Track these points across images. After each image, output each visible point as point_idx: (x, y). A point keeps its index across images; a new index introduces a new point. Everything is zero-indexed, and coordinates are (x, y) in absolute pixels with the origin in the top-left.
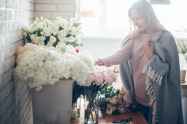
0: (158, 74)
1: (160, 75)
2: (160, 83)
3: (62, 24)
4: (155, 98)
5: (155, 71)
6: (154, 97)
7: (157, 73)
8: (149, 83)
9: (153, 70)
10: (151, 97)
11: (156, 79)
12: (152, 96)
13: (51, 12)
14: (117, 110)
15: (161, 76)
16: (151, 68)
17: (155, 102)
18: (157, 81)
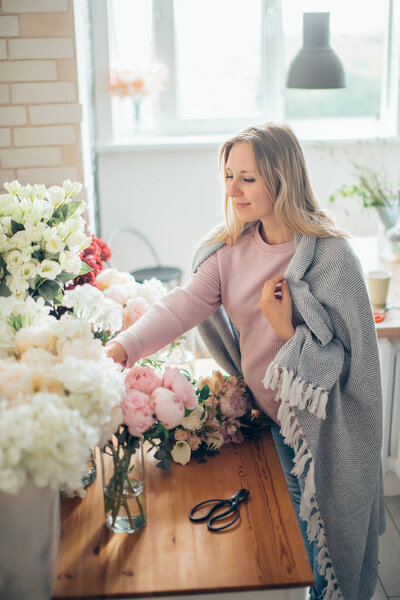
0: (315, 388)
1: (319, 389)
2: (322, 414)
3: (20, 213)
4: (309, 455)
5: (303, 382)
6: (306, 452)
7: (311, 386)
8: (288, 413)
9: (298, 379)
10: (295, 450)
11: (308, 403)
12: (300, 447)
13: (12, 128)
14: (204, 444)
15: (322, 392)
16: (292, 374)
17: (312, 464)
18: (311, 410)
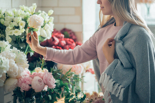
0: (119, 86)
1: (121, 86)
2: (121, 98)
5: (114, 82)
7: (118, 84)
8: (108, 96)
9: (112, 80)
15: (122, 88)
18: (117, 95)
